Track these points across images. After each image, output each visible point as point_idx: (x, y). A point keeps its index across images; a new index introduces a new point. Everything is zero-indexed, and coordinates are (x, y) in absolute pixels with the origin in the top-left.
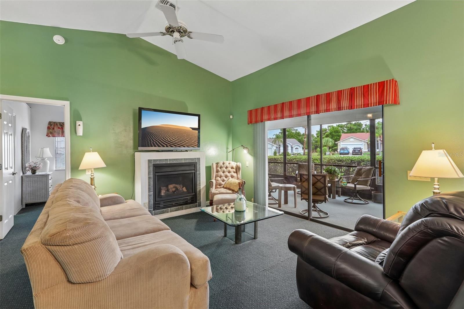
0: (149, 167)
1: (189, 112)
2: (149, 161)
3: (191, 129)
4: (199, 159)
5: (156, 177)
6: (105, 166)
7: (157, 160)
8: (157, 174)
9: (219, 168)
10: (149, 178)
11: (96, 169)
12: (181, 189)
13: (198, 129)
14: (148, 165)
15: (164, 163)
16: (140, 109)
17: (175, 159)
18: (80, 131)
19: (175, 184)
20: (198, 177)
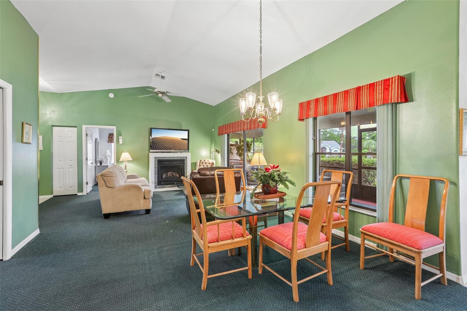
0: (155, 161)
1: (183, 129)
2: (155, 158)
3: (181, 139)
4: (187, 157)
5: (159, 167)
6: (132, 160)
7: (160, 157)
8: (160, 165)
9: (201, 164)
10: (155, 167)
11: (129, 161)
12: (175, 175)
13: (188, 139)
14: (155, 160)
15: (164, 159)
16: (151, 129)
17: (171, 157)
18: (121, 142)
19: (172, 172)
20: (185, 168)
